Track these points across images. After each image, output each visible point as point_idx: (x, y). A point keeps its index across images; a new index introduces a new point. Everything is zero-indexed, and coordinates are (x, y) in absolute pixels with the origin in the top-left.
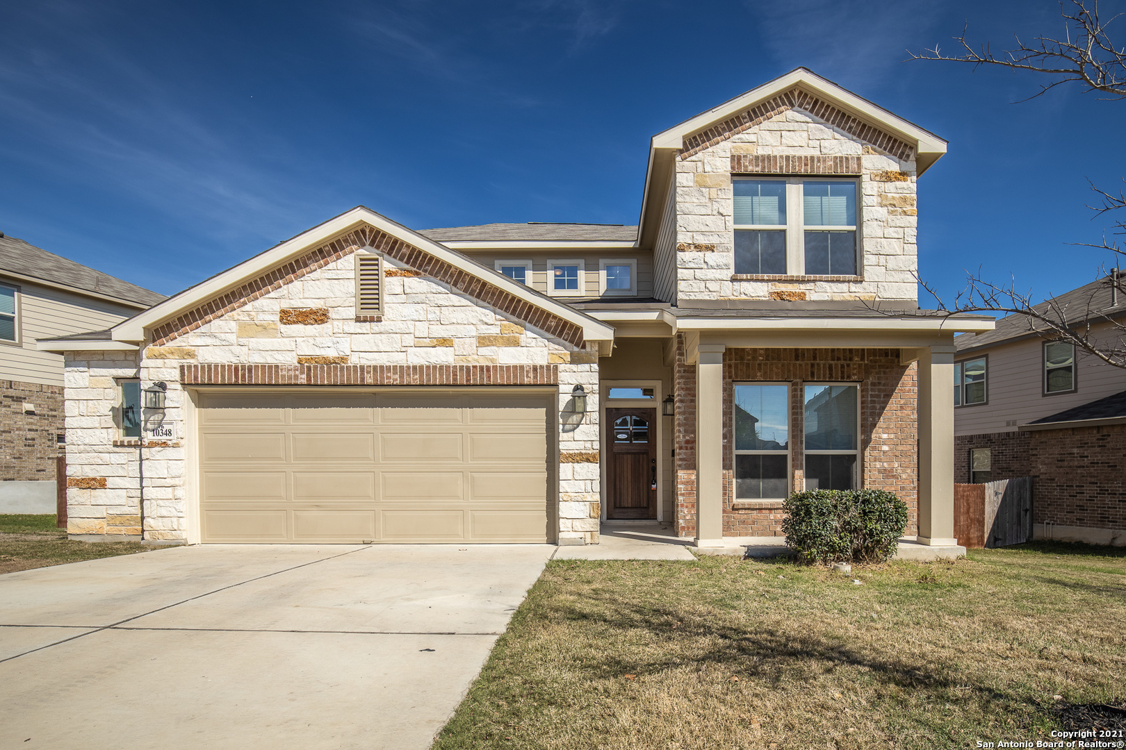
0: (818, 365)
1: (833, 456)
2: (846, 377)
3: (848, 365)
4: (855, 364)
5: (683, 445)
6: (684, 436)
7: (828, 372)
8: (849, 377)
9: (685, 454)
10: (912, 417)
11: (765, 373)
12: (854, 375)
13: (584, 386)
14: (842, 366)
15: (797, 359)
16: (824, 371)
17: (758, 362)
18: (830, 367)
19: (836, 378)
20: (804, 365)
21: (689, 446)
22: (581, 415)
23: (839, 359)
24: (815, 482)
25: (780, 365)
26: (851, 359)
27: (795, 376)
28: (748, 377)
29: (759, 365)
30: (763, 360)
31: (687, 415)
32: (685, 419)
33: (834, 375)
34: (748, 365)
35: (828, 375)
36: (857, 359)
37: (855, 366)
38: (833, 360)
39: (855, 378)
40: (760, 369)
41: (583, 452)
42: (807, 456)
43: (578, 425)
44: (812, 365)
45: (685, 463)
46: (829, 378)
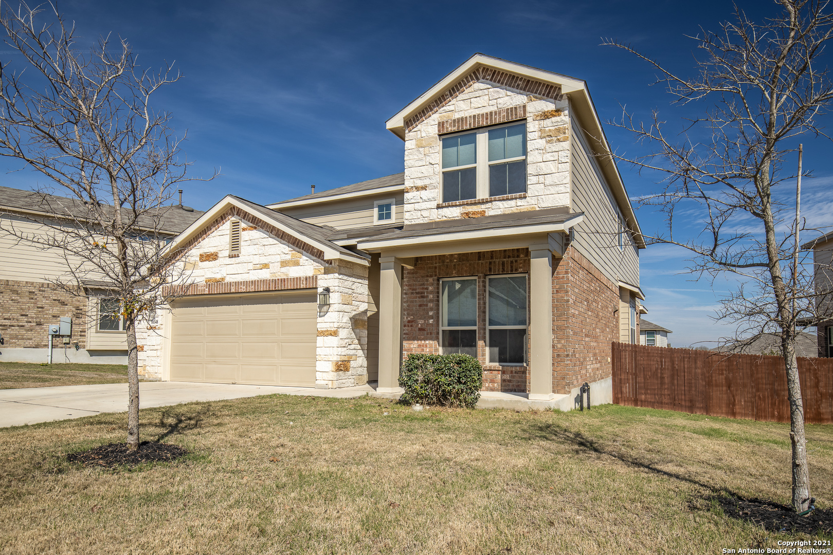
0: (494, 262)
1: (510, 330)
2: (514, 270)
3: (516, 261)
4: (521, 260)
5: (407, 324)
6: (407, 318)
7: (501, 267)
8: (516, 270)
9: (408, 330)
10: (565, 298)
11: (459, 271)
12: (520, 268)
13: (330, 288)
14: (512, 262)
15: (479, 259)
16: (499, 267)
17: (454, 263)
18: (503, 264)
19: (507, 272)
20: (484, 263)
21: (410, 324)
22: (328, 306)
23: (509, 257)
24: (496, 350)
25: (468, 265)
26: (518, 256)
27: (478, 271)
28: (447, 274)
29: (454, 265)
30: (457, 262)
31: (409, 303)
32: (408, 306)
33: (505, 269)
34: (447, 265)
35: (501, 270)
36: (522, 256)
37: (521, 262)
38: (505, 258)
39: (521, 270)
40: (455, 269)
41: (329, 329)
42: (491, 331)
43: (327, 312)
44: (490, 263)
45: (407, 336)
46: (502, 272)
